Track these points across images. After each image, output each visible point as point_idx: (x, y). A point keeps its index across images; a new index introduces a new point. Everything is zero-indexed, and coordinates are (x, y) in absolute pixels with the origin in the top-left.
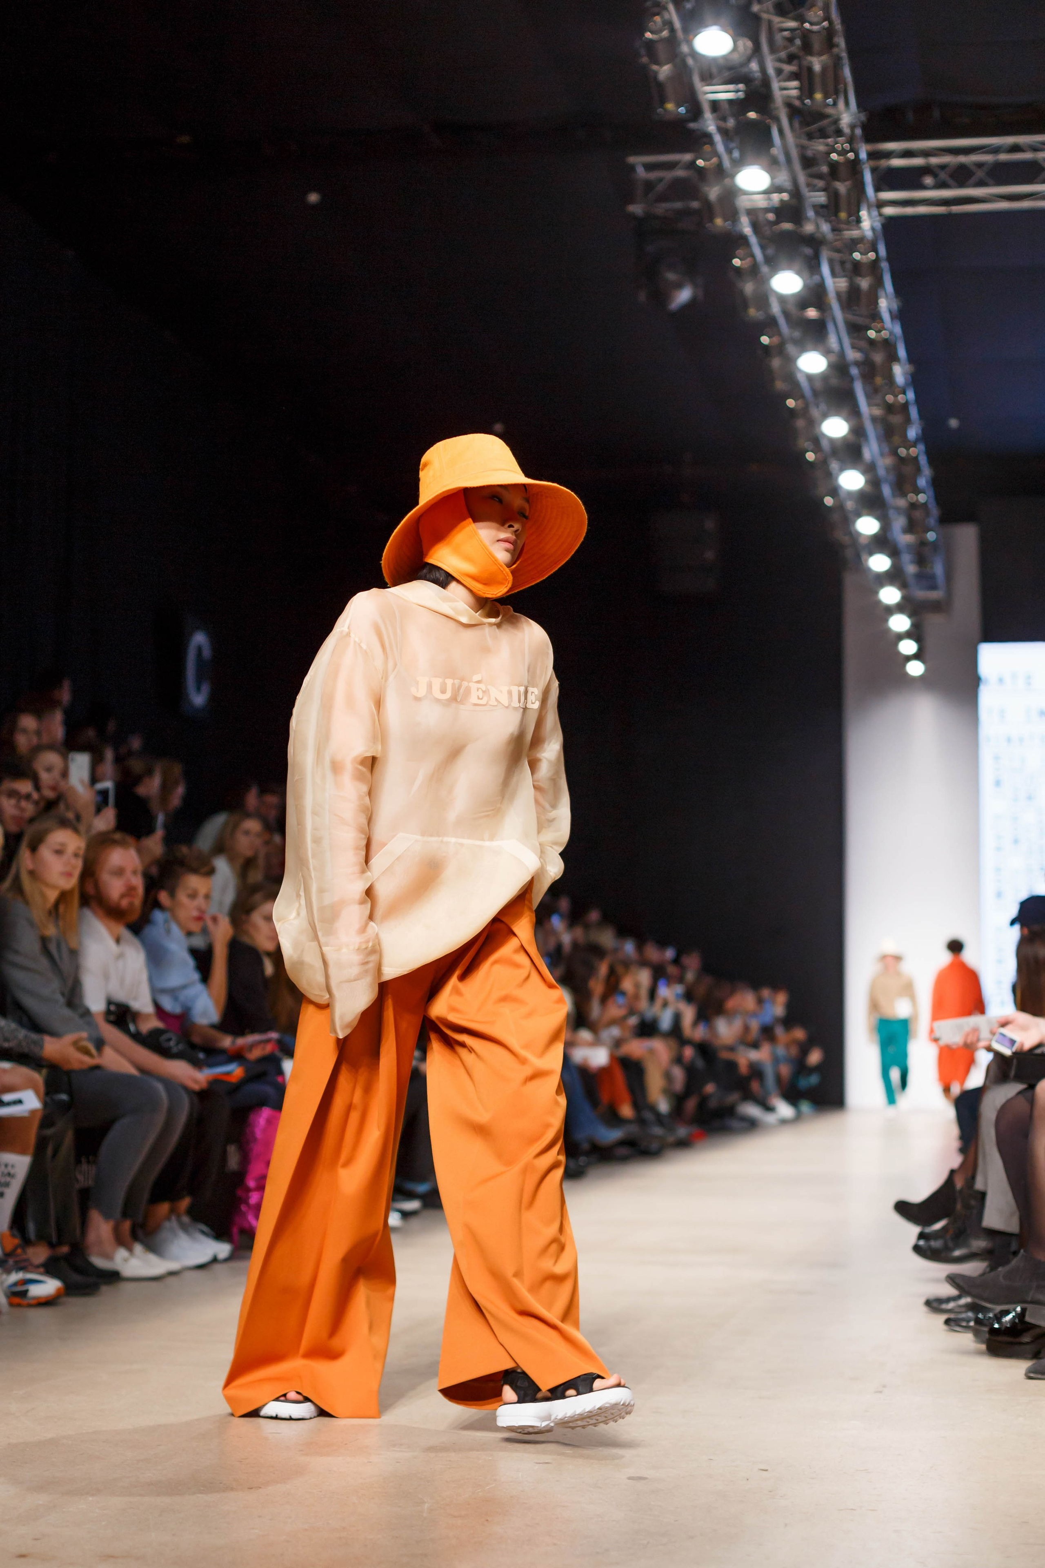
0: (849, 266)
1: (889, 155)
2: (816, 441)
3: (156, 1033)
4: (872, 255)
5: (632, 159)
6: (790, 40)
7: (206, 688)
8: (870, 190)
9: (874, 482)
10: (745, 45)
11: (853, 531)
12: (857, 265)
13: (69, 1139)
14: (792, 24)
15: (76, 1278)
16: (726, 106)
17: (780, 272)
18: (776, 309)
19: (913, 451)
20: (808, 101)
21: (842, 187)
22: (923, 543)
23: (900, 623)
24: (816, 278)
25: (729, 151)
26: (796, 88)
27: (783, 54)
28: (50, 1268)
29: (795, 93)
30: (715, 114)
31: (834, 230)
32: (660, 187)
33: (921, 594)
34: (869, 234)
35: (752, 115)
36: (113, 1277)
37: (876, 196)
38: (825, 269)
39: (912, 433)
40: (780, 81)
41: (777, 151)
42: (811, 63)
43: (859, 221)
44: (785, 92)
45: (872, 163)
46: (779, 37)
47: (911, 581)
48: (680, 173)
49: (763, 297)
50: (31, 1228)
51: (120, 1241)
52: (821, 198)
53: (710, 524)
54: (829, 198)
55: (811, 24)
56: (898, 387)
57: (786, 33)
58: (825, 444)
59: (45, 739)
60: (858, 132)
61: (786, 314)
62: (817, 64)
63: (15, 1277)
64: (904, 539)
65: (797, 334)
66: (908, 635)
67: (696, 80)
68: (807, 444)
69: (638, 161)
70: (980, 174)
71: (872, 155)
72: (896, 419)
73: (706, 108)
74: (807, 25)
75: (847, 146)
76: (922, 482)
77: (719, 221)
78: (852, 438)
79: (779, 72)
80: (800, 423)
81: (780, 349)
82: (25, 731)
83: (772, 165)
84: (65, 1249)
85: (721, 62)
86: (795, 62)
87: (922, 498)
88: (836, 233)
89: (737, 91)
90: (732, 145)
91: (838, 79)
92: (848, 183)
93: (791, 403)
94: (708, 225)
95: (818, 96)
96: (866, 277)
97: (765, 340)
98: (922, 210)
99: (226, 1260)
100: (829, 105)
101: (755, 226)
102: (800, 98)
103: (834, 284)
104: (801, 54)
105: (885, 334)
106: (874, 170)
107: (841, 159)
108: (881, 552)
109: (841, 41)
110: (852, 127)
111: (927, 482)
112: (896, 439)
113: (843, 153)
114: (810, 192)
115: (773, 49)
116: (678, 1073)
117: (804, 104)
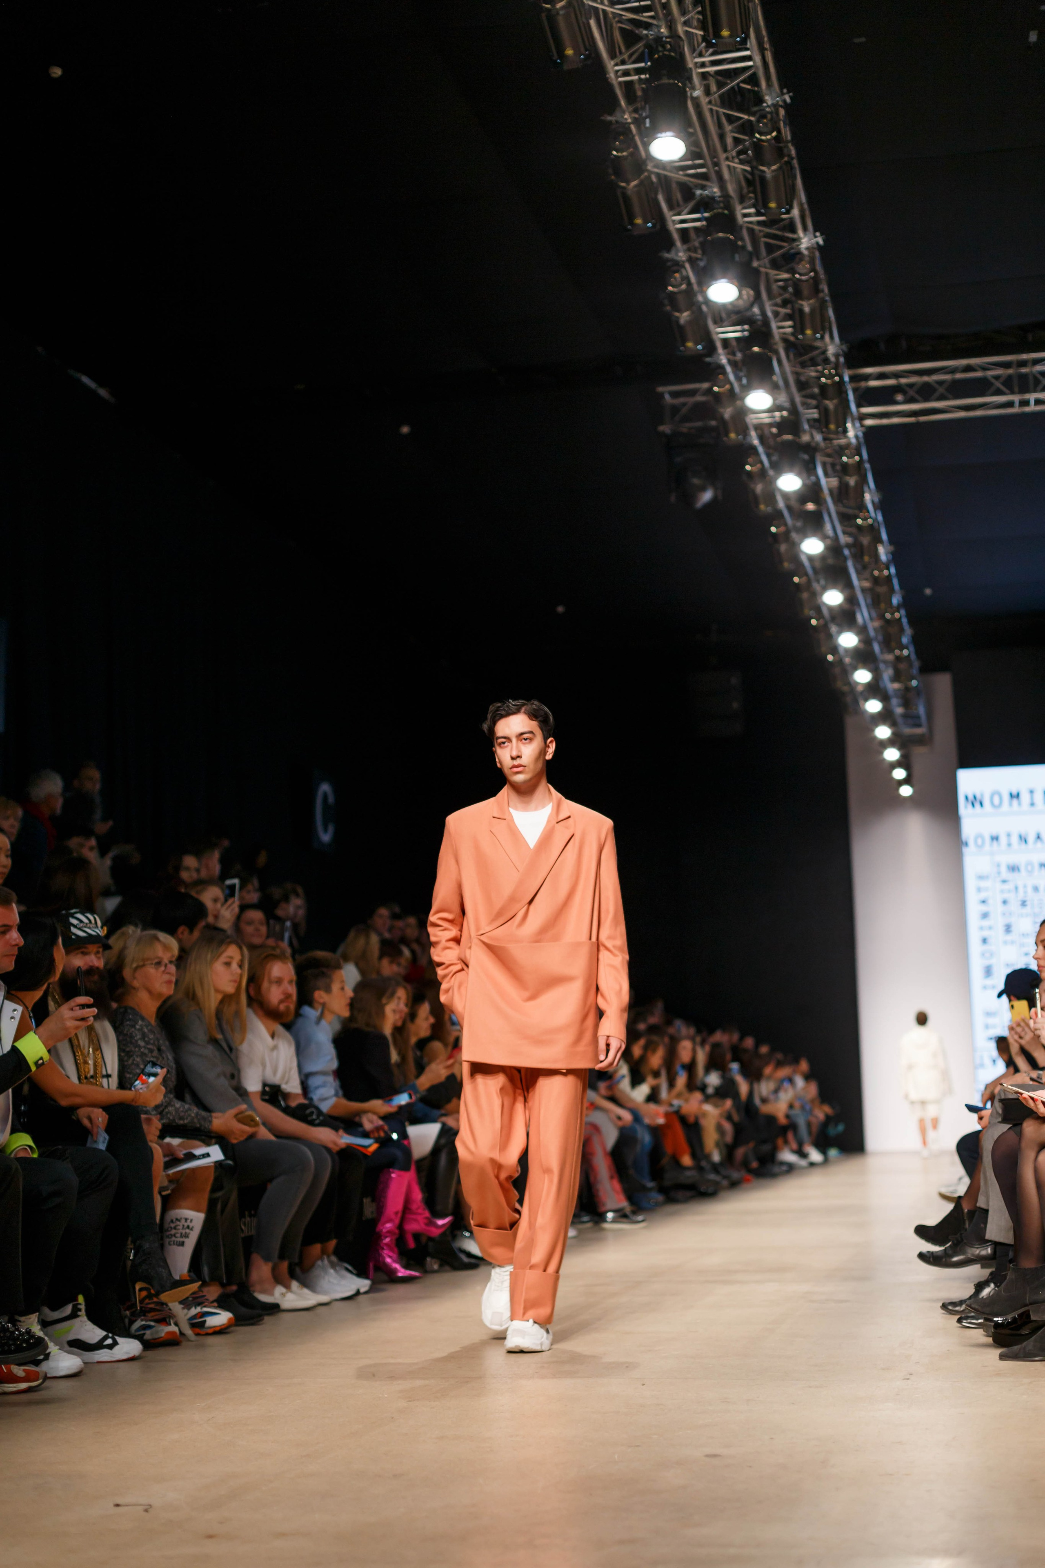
0: (838, 467)
1: (867, 377)
2: (818, 609)
3: (301, 1107)
4: (857, 458)
5: (660, 389)
6: (784, 288)
7: (331, 828)
8: (853, 406)
9: (866, 641)
10: (748, 294)
11: (852, 682)
12: (845, 466)
13: (234, 1197)
14: (786, 276)
15: (243, 1310)
16: (734, 343)
17: (784, 474)
18: (781, 504)
19: (897, 615)
20: (800, 337)
21: (830, 404)
22: (907, 689)
23: (892, 754)
24: (813, 478)
25: (738, 379)
26: (790, 327)
27: (779, 300)
28: (223, 1303)
29: (790, 330)
30: (726, 351)
31: (825, 439)
32: (684, 410)
33: (908, 731)
34: (854, 441)
35: (756, 349)
36: (274, 1309)
37: (858, 411)
38: (820, 471)
39: (895, 600)
40: (777, 322)
41: (777, 378)
42: (802, 305)
43: (845, 431)
44: (782, 330)
45: (854, 385)
46: (774, 287)
47: (900, 720)
48: (699, 398)
49: (771, 494)
50: (206, 1270)
51: (278, 1280)
52: (814, 414)
53: (734, 681)
54: (820, 413)
55: (801, 275)
56: (883, 563)
57: (781, 283)
58: (825, 612)
59: (204, 874)
60: (842, 359)
61: (789, 508)
62: (807, 307)
63: (194, 1311)
64: (893, 687)
65: (799, 524)
66: (898, 764)
67: (710, 323)
68: (812, 613)
69: (666, 391)
70: (941, 390)
71: (854, 379)
72: (881, 590)
73: (719, 345)
74: (797, 276)
75: (833, 371)
76: (905, 640)
77: (733, 435)
78: (847, 606)
79: (776, 314)
80: (805, 595)
81: (786, 536)
82: (188, 869)
83: (774, 389)
84: (234, 1288)
85: (730, 307)
86: (789, 306)
87: (905, 652)
88: (827, 442)
89: (743, 331)
90: (741, 374)
91: (824, 318)
92: (835, 401)
93: (796, 579)
94: (725, 439)
95: (809, 332)
96: (853, 476)
97: (773, 529)
98: (895, 420)
99: (366, 1293)
100: (817, 339)
101: (762, 438)
102: (793, 334)
103: (827, 483)
104: (794, 299)
105: (870, 521)
106: (855, 390)
107: (829, 382)
108: (874, 697)
109: (824, 287)
110: (837, 356)
111: (908, 639)
112: (883, 606)
113: (830, 377)
114: (803, 410)
115: (771, 296)
116: (728, 1127)
117: (798, 339)
